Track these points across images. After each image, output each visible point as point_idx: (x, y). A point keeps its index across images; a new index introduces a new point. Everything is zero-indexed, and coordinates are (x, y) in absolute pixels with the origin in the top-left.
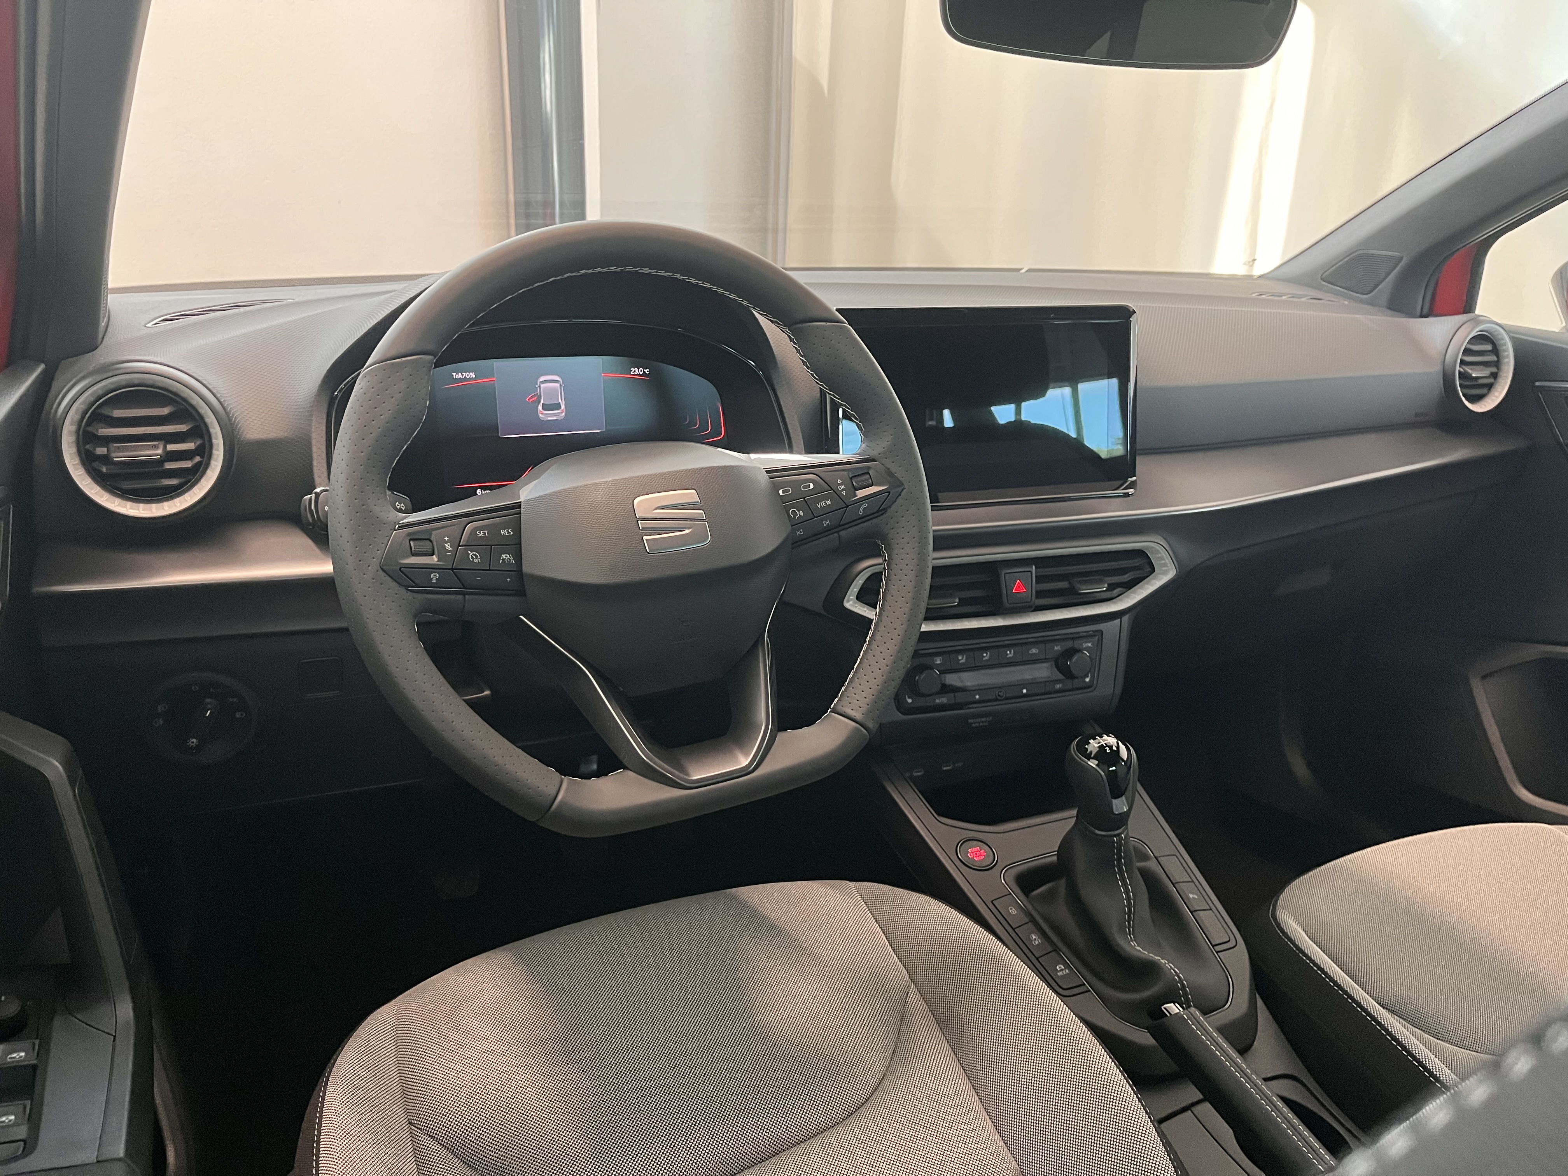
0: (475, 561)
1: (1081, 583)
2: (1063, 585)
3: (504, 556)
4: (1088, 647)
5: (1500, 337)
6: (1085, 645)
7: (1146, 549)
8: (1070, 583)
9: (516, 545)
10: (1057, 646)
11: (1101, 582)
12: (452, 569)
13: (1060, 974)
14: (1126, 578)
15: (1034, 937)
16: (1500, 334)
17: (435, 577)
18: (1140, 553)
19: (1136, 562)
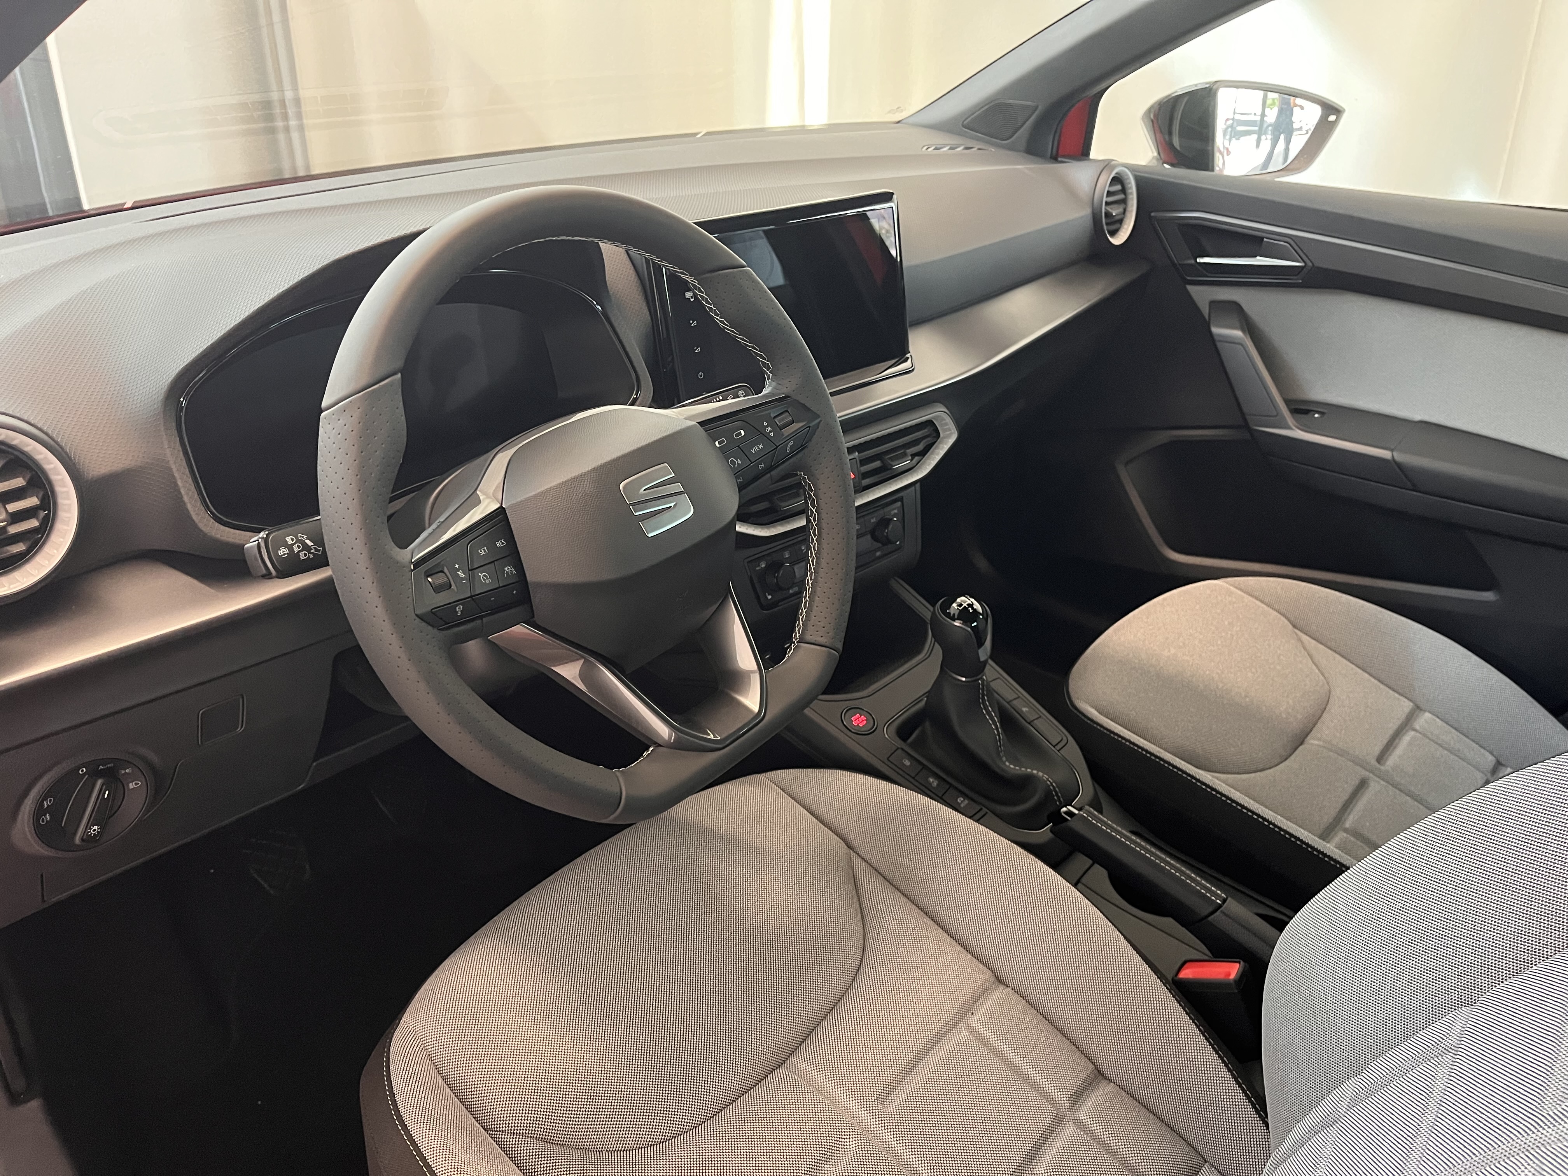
0: (487, 582)
1: (891, 459)
2: (877, 464)
3: (506, 569)
4: (895, 513)
5: (1126, 177)
6: (893, 513)
7: (936, 420)
8: (882, 462)
9: (513, 554)
10: (873, 518)
11: (905, 455)
12: (471, 597)
13: (962, 805)
14: (920, 447)
15: (931, 780)
16: (1127, 175)
17: (459, 609)
18: (930, 423)
19: (925, 432)
